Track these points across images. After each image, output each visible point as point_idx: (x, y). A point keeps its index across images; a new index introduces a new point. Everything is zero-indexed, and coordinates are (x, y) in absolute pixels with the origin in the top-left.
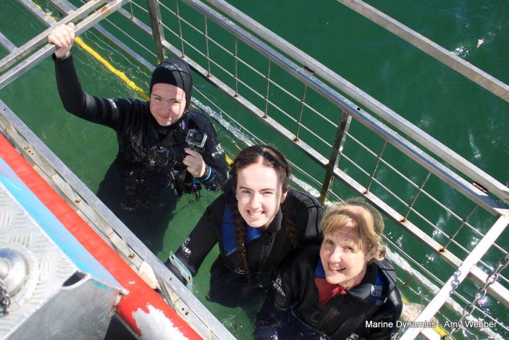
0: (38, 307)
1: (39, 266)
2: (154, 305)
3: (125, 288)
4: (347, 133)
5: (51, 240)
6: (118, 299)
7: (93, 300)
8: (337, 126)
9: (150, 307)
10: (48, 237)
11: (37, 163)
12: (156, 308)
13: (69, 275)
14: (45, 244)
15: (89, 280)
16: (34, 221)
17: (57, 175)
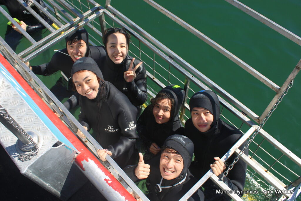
0: (42, 154)
1: (43, 139)
2: (90, 159)
3: (79, 151)
4: (189, 87)
5: (49, 129)
6: (76, 155)
7: (65, 155)
8: (184, 84)
9: (89, 159)
10: (47, 128)
11: (44, 97)
12: (91, 160)
13: (55, 142)
14: (46, 130)
15: (63, 145)
16: (42, 121)
17: (53, 103)
